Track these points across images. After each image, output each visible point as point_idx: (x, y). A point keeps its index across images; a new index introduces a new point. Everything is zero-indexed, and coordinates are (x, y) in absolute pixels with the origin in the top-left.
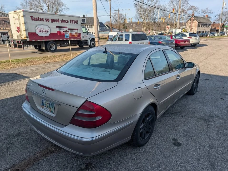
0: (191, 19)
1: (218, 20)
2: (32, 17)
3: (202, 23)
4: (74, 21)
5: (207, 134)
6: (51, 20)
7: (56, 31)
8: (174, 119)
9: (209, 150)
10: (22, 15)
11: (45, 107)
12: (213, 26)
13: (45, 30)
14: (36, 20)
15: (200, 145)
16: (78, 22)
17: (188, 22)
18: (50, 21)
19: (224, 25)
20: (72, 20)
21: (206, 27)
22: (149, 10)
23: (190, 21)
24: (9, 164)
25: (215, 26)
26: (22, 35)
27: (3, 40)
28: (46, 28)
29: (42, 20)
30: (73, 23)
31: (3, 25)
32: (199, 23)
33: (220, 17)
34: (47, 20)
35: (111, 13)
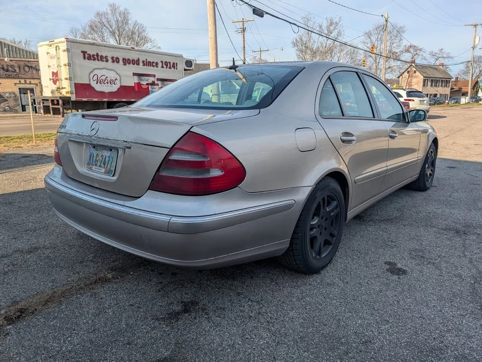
0: (409, 70)
1: (466, 73)
2: (84, 53)
3: (432, 79)
4: (169, 64)
5: (465, 256)
6: (124, 59)
7: (131, 82)
8: (385, 229)
9: (473, 282)
10: (65, 48)
11: (96, 165)
12: (455, 85)
13: (109, 79)
14: (92, 58)
15: (450, 275)
16: (178, 65)
17: (404, 76)
18: (121, 62)
19: (477, 82)
20: (166, 62)
21: (442, 86)
22: (321, 52)
23: (406, 74)
24: (4, 301)
25: (459, 85)
26: (63, 88)
27: (23, 104)
28: (112, 75)
29: (104, 59)
30: (166, 68)
31: (26, 75)
32: (427, 78)
33: (468, 67)
34: (115, 59)
35: (244, 56)
